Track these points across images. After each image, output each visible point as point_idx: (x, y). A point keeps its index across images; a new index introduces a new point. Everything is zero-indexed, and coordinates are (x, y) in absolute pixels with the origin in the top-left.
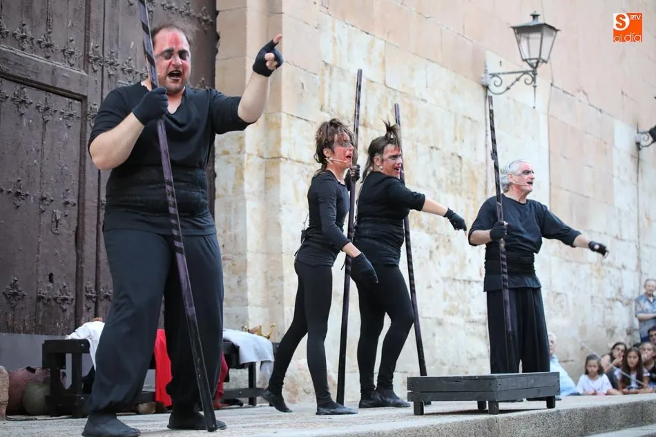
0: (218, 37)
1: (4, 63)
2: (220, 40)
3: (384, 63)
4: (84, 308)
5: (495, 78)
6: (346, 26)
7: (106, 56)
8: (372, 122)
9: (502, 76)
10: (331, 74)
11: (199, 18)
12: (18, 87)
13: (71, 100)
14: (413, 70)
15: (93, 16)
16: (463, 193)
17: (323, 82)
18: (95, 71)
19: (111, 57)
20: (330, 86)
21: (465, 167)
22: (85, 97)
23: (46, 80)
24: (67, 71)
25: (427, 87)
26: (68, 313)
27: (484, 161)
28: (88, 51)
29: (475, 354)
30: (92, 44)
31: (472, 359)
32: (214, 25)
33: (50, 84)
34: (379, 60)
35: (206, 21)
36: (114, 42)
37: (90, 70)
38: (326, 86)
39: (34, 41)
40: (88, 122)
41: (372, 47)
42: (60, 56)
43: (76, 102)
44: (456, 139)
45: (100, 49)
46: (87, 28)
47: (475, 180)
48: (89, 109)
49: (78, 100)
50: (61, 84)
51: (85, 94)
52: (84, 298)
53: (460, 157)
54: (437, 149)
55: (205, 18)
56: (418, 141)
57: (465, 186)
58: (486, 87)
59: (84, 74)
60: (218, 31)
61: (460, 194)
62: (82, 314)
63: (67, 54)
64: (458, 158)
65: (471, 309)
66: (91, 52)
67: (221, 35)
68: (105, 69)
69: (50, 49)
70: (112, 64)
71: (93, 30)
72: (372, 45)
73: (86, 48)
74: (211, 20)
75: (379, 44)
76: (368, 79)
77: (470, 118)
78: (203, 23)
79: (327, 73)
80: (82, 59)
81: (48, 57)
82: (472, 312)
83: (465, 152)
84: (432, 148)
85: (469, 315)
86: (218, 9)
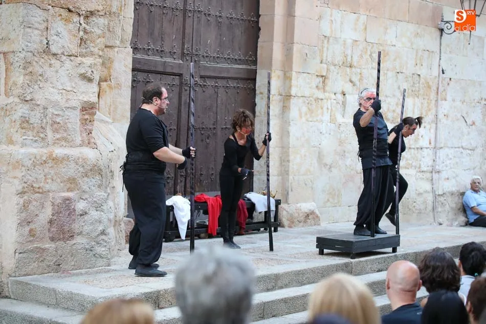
0: (260, 29)
1: (139, 64)
2: (261, 31)
3: (366, 29)
4: (179, 181)
5: (448, 24)
6: (340, 12)
7: (194, 51)
8: (355, 64)
9: (451, 23)
10: (328, 41)
11: (249, 20)
12: (146, 74)
13: (174, 77)
14: (386, 29)
15: (187, 31)
16: (420, 97)
17: (323, 47)
18: (187, 60)
19: (197, 51)
20: (328, 49)
21: (422, 80)
22: (182, 74)
23: (160, 69)
24: (171, 62)
25: (396, 37)
26: (170, 184)
27: (437, 75)
28: (184, 50)
29: (421, 191)
30: (186, 46)
31: (420, 194)
32: (258, 22)
33: (163, 71)
34: (362, 27)
35: (253, 21)
36: (199, 43)
37: (185, 60)
38: (325, 49)
39: (155, 50)
40: (183, 87)
41: (358, 20)
42: (168, 55)
43: (177, 77)
44: (417, 64)
45: (190, 48)
46: (184, 37)
47: (429, 87)
48: (183, 80)
49: (178, 76)
50: (169, 70)
51: (181, 73)
52: (179, 176)
53: (419, 75)
54: (402, 73)
55: (252, 19)
56: (388, 70)
57: (421, 92)
58: (442, 30)
59: (182, 62)
60: (260, 26)
61: (418, 97)
62: (178, 183)
63: (172, 54)
64: (418, 76)
65: (422, 164)
66: (185, 50)
67: (261, 28)
68: (193, 58)
69: (163, 53)
70: (197, 55)
71: (187, 39)
72: (357, 20)
73: (183, 49)
74: (256, 20)
75: (363, 18)
76: (354, 40)
77: (428, 51)
78: (251, 22)
79: (326, 42)
80: (181, 54)
81: (162, 57)
82: (422, 166)
83: (423, 72)
84: (398, 73)
85: (420, 167)
86: (260, 14)
